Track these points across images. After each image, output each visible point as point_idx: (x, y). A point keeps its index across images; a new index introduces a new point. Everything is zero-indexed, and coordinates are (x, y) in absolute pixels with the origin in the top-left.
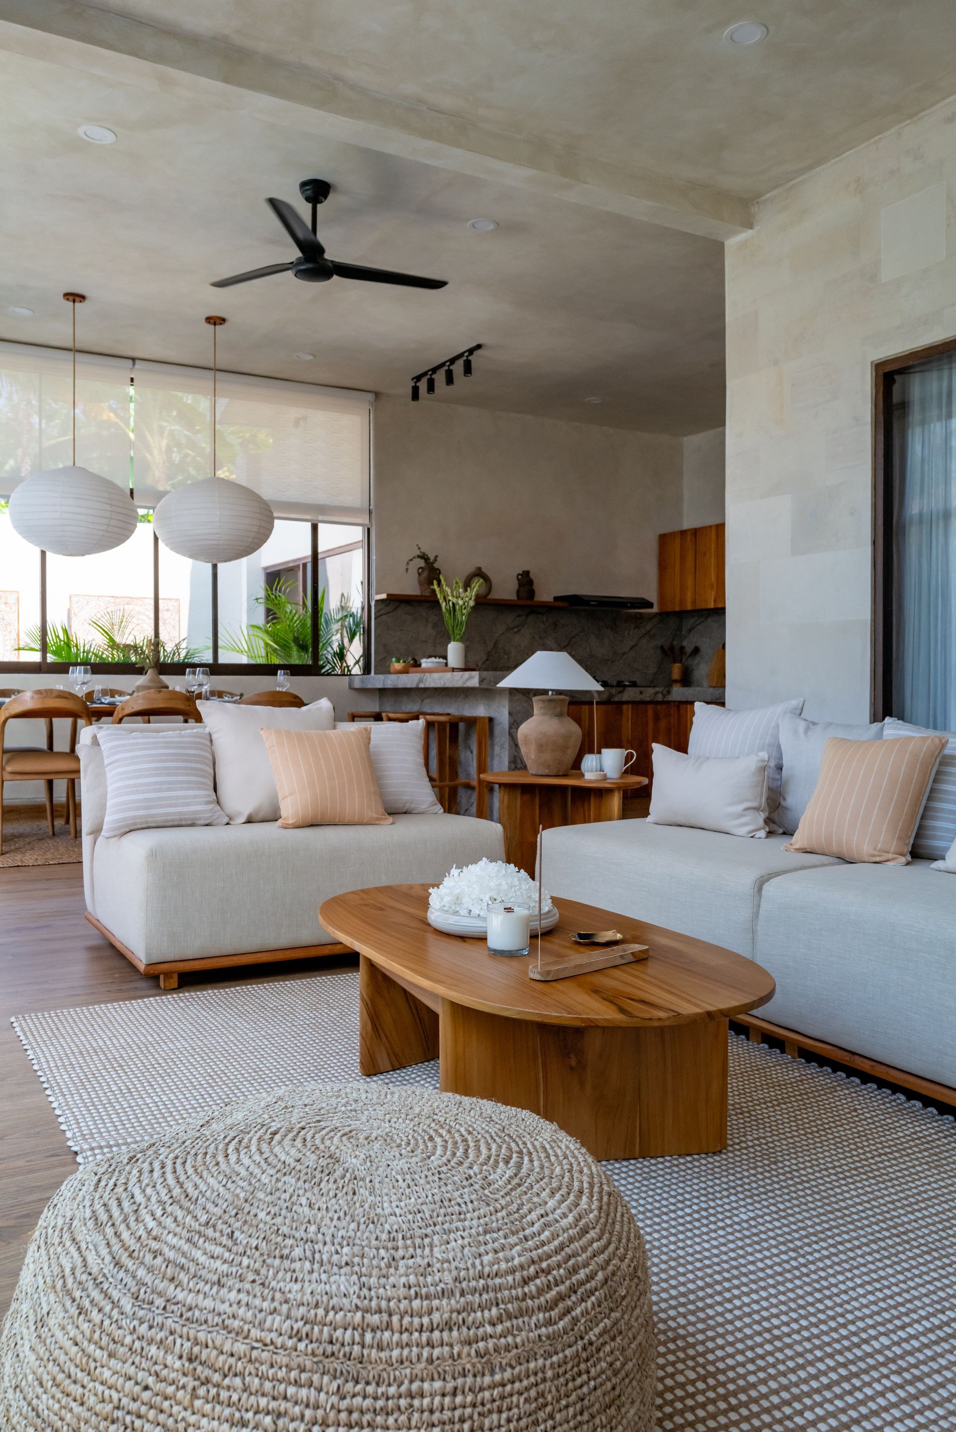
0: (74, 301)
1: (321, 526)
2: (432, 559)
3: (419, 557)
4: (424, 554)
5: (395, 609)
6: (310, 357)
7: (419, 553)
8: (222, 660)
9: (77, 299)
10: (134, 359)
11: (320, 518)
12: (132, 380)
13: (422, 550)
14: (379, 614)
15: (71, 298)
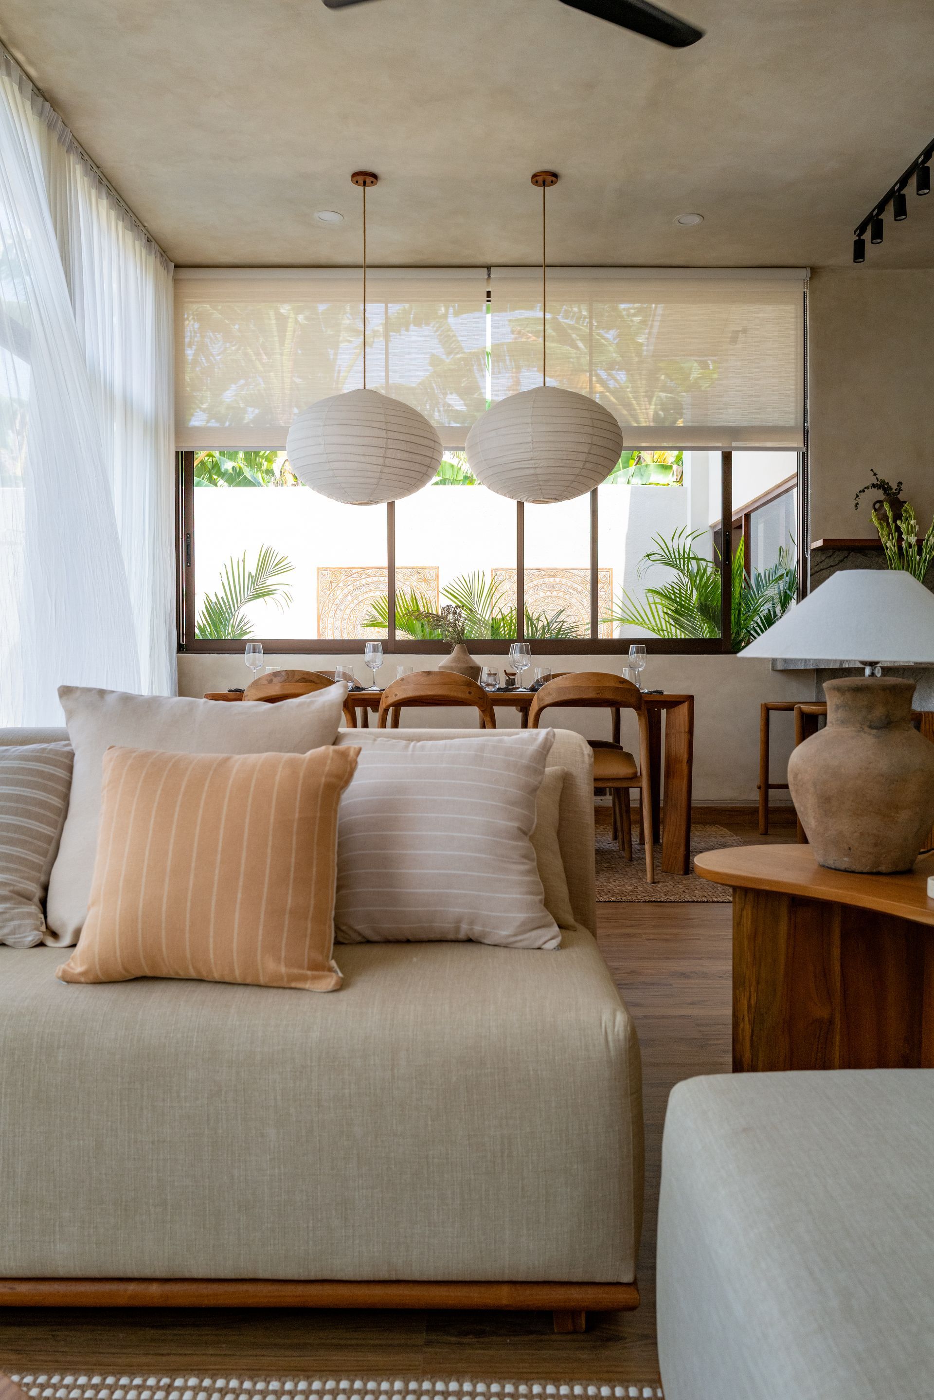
0: (364, 184)
1: (735, 455)
2: (894, 486)
3: (874, 486)
4: (883, 482)
5: (842, 561)
6: (697, 220)
7: (875, 482)
8: (602, 634)
9: (369, 180)
10: (489, 268)
11: (734, 444)
12: (489, 294)
13: (880, 478)
14: (816, 569)
15: (360, 179)
